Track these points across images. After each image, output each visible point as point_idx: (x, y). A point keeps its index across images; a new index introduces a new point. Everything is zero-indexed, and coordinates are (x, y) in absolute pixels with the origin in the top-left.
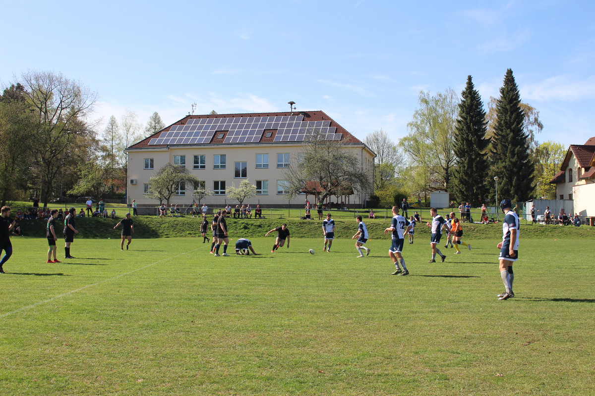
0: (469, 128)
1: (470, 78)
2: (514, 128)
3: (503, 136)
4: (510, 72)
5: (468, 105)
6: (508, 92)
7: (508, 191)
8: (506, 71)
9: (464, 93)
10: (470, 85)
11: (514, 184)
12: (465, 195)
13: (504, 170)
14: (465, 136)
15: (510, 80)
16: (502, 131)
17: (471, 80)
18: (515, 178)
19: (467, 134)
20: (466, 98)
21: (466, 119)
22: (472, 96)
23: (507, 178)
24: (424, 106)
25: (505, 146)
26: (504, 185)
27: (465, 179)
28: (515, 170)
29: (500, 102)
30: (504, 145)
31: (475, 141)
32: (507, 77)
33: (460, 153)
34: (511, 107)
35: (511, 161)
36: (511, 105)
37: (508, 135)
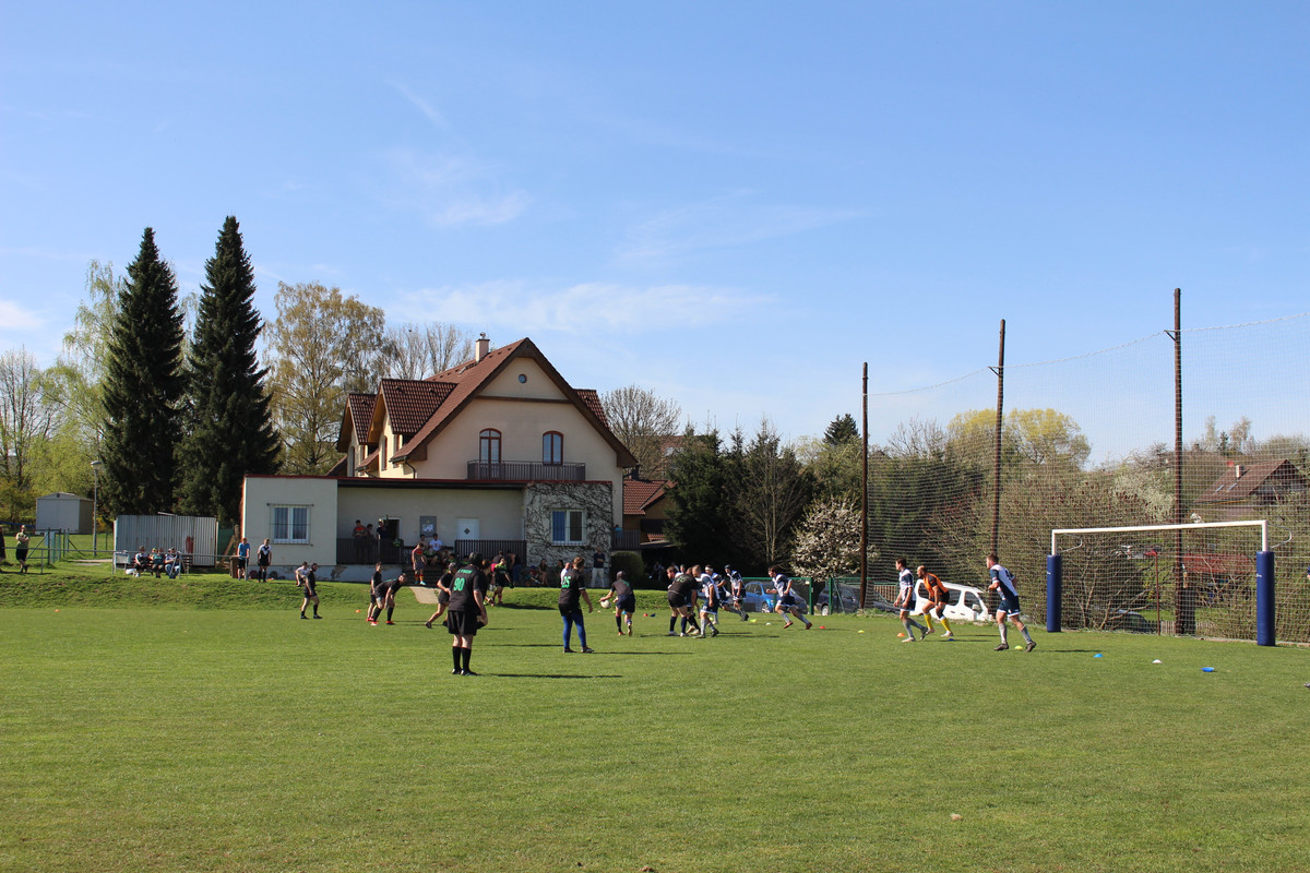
0: (133, 349)
1: (149, 234)
2: (229, 351)
3: (205, 369)
4: (232, 224)
5: (135, 294)
6: (222, 267)
7: (206, 494)
8: (224, 221)
9: (131, 269)
10: (149, 249)
11: (221, 481)
12: (124, 504)
13: (200, 447)
14: (125, 366)
15: (231, 238)
16: (202, 356)
17: (152, 239)
18: (223, 464)
19: (130, 361)
20: (135, 277)
21: (127, 326)
22: (148, 276)
23: (205, 464)
24: (100, 296)
25: (206, 392)
26: (201, 483)
27: (122, 467)
28: (226, 448)
29: (206, 290)
30: (203, 390)
31: (146, 377)
32: (223, 234)
33: (113, 405)
34: (228, 304)
35: (215, 427)
36: (227, 298)
37: (212, 366)
